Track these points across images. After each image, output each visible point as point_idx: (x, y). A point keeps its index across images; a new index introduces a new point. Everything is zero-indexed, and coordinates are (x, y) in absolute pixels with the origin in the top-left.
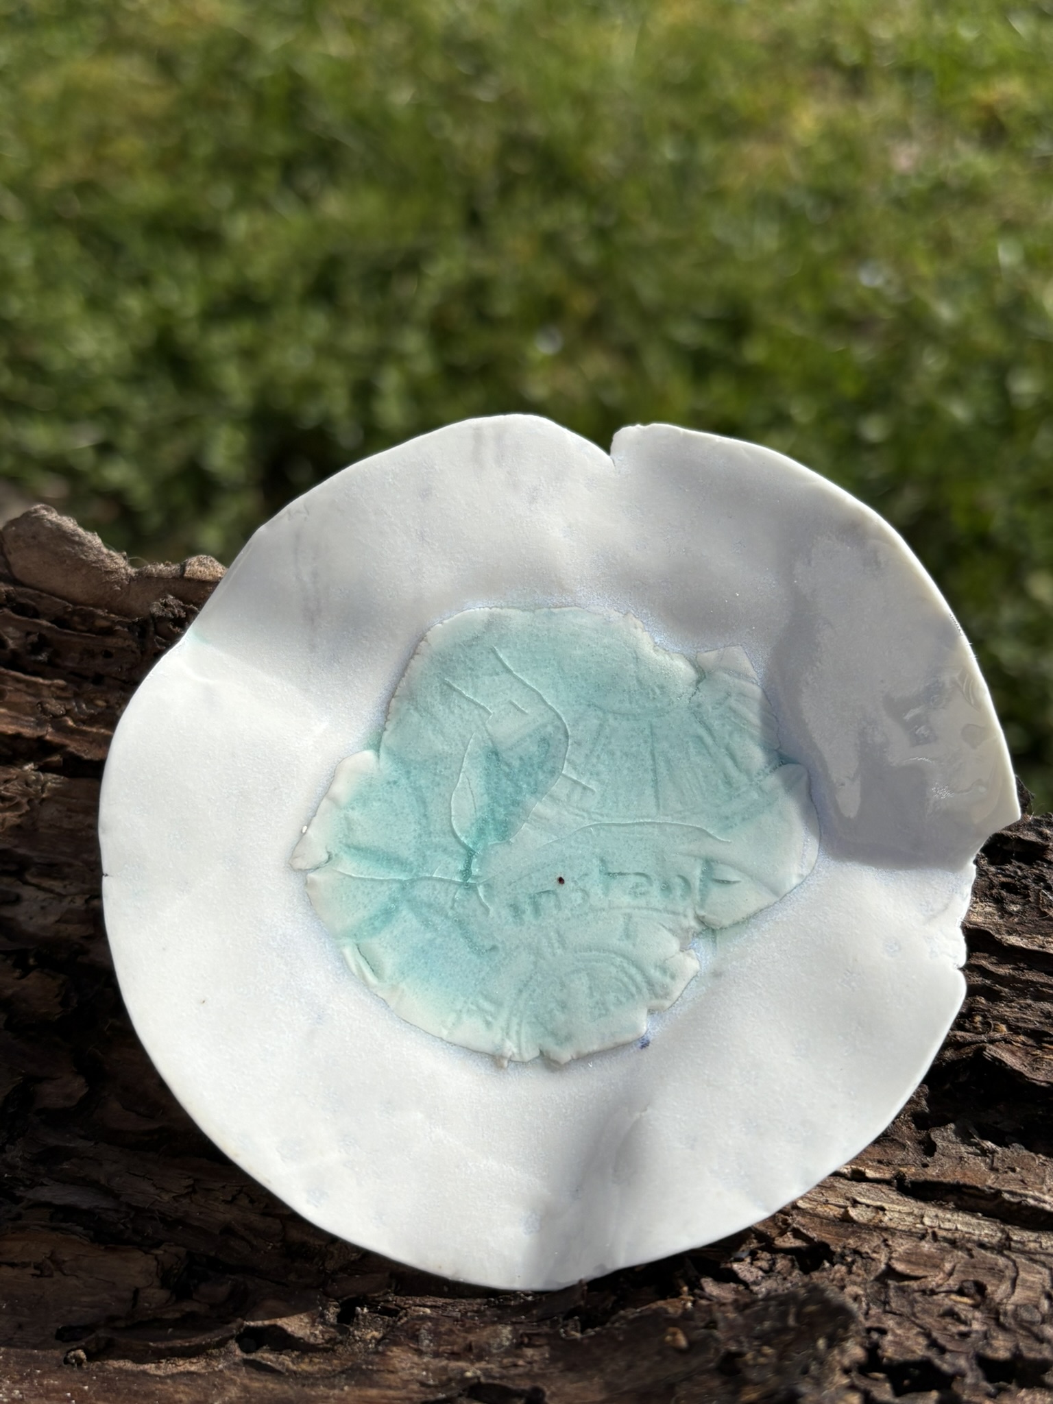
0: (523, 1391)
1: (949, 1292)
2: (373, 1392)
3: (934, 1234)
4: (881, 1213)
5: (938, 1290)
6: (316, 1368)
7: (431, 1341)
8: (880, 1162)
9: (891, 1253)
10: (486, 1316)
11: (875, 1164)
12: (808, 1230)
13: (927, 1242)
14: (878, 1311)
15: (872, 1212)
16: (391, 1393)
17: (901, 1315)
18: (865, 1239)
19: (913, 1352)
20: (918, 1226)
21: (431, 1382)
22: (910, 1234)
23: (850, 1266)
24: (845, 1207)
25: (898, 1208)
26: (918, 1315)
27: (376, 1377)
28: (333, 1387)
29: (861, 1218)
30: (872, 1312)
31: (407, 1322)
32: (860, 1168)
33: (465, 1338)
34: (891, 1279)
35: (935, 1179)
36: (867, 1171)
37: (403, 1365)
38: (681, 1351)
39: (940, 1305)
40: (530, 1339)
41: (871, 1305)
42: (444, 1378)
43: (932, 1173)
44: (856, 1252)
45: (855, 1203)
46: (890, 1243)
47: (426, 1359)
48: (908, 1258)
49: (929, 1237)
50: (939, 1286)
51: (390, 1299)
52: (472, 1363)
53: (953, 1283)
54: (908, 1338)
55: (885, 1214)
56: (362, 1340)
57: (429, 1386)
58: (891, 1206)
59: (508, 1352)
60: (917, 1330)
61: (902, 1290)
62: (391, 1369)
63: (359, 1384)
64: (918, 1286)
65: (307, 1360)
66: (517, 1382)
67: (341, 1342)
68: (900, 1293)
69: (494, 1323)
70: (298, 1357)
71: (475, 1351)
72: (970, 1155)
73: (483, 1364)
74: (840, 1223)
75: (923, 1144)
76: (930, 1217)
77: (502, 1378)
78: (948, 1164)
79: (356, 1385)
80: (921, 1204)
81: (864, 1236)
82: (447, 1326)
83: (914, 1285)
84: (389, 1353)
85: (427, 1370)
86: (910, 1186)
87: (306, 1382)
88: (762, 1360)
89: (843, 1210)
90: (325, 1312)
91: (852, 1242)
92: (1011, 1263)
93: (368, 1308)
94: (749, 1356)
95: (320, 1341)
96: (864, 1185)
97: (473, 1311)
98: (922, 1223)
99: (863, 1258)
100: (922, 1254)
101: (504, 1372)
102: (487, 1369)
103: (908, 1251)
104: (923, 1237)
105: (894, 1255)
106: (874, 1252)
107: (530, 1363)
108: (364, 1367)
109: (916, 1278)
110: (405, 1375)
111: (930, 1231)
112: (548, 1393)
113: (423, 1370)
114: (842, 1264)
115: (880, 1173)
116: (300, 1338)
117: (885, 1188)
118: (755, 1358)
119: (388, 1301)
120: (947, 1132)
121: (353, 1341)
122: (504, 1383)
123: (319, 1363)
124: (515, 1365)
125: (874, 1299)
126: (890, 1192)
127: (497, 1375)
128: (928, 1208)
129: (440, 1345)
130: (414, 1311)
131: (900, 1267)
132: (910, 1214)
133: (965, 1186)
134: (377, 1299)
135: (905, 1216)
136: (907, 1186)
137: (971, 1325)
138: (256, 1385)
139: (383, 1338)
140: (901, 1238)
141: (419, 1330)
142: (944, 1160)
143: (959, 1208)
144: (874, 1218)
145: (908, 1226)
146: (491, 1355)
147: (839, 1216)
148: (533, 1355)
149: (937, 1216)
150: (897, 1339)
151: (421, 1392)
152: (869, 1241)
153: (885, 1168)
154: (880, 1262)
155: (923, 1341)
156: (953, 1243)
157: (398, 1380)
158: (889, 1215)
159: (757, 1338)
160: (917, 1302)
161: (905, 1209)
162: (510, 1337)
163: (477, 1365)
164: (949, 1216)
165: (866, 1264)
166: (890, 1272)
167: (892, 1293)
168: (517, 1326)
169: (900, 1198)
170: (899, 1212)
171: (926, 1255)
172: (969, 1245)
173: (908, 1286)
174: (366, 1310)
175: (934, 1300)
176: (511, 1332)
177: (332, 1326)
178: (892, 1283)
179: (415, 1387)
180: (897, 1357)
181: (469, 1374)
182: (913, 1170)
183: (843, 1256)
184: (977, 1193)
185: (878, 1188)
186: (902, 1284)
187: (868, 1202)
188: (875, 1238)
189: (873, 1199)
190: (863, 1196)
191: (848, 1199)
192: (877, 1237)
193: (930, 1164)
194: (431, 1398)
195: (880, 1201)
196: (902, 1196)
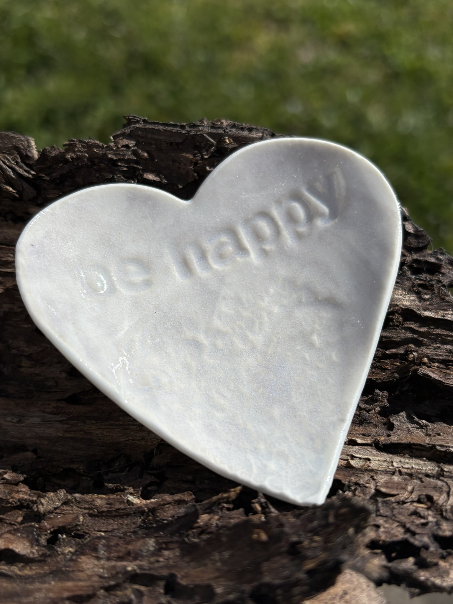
0: (164, 576)
1: (412, 502)
2: (70, 584)
3: (400, 471)
4: (368, 462)
5: (406, 501)
6: (34, 572)
7: (105, 551)
8: (363, 435)
9: (376, 483)
10: (138, 534)
11: (361, 436)
13: (396, 476)
15: (363, 462)
16: (81, 584)
17: (386, 516)
18: (360, 477)
19: (397, 536)
20: (390, 467)
21: (106, 575)
22: (386, 472)
23: (354, 492)
24: (347, 460)
25: (378, 458)
26: (397, 515)
27: (71, 575)
28: (44, 582)
29: (357, 466)
31: (90, 541)
32: (353, 438)
33: (126, 548)
34: (380, 497)
35: (396, 442)
36: (357, 440)
37: (88, 566)
38: (263, 543)
39: (409, 509)
40: (166, 545)
42: (114, 572)
43: (394, 439)
44: (357, 484)
45: (353, 457)
46: (375, 478)
47: (102, 562)
48: (387, 485)
50: (406, 499)
51: (79, 528)
52: (131, 561)
53: (414, 496)
54: (392, 529)
55: (370, 462)
56: (63, 554)
57: (105, 578)
58: (373, 457)
59: (153, 554)
60: (397, 524)
61: (385, 503)
62: (81, 569)
63: (60, 580)
64: (395, 499)
65: (28, 568)
66: (160, 571)
67: (50, 556)
68: (385, 504)
69: (143, 538)
70: (23, 567)
71: (133, 555)
72: (413, 429)
73: (138, 562)
74: (345, 469)
75: (386, 425)
76: (397, 462)
77: (150, 569)
78: (402, 434)
80: (391, 456)
81: (360, 475)
82: (115, 542)
83: (393, 499)
84: (79, 560)
85: (103, 568)
86: (382, 447)
87: (28, 581)
88: (314, 545)
89: (346, 462)
90: (40, 538)
91: (353, 479)
92: (445, 484)
93: (66, 535)
94: (306, 543)
95: (36, 555)
96: (357, 447)
97: (131, 532)
98: (393, 466)
99: (361, 487)
100: (394, 483)
101: (152, 566)
102: (140, 565)
103: (386, 481)
104: (393, 473)
105: (378, 484)
106: (367, 483)
107: (167, 559)
108: (64, 569)
109: (393, 496)
110: (89, 572)
111: (397, 469)
112: (179, 576)
113: (101, 568)
114: (349, 491)
115: (365, 440)
116: (23, 555)
117: (369, 448)
118: (310, 543)
119: (78, 530)
120: (399, 417)
121: (57, 554)
122: (152, 572)
123: (36, 569)
124: (158, 561)
126: (372, 450)
127: (147, 568)
128: (395, 458)
129: (111, 553)
130: (94, 534)
131: (384, 490)
132: (384, 461)
133: (414, 444)
134: (71, 529)
135: (382, 462)
136: (381, 447)
137: (427, 519)
139: (76, 551)
140: (381, 475)
141: (97, 545)
142: (399, 432)
143: (412, 456)
144: (364, 465)
145: (384, 468)
146: (142, 556)
147: (345, 465)
148: (169, 555)
149: (400, 461)
150: (386, 530)
151: (100, 582)
152: (363, 478)
153: (367, 438)
154: (371, 488)
155: (401, 530)
156: (411, 475)
157: (86, 576)
158: (373, 462)
159: (310, 532)
160: (395, 509)
161: (382, 459)
162: (154, 545)
163: (134, 563)
164: (407, 461)
165: (363, 490)
166: (378, 493)
167: (380, 505)
168: (158, 539)
169: (378, 453)
170: (379, 460)
171: (396, 483)
172: (420, 476)
173: (389, 500)
174: (64, 536)
175: (405, 507)
176: (155, 542)
177: (44, 546)
178: (380, 499)
179: (96, 579)
180: (388, 540)
181: (129, 569)
182: (383, 438)
183: (349, 487)
184: (420, 448)
185: (364, 448)
186: (385, 499)
187: (360, 456)
188: (366, 476)
189: (363, 454)
190: (357, 453)
191: (348, 455)
192: (367, 475)
193: (392, 435)
194: (106, 584)
195: (367, 455)
196: (379, 452)
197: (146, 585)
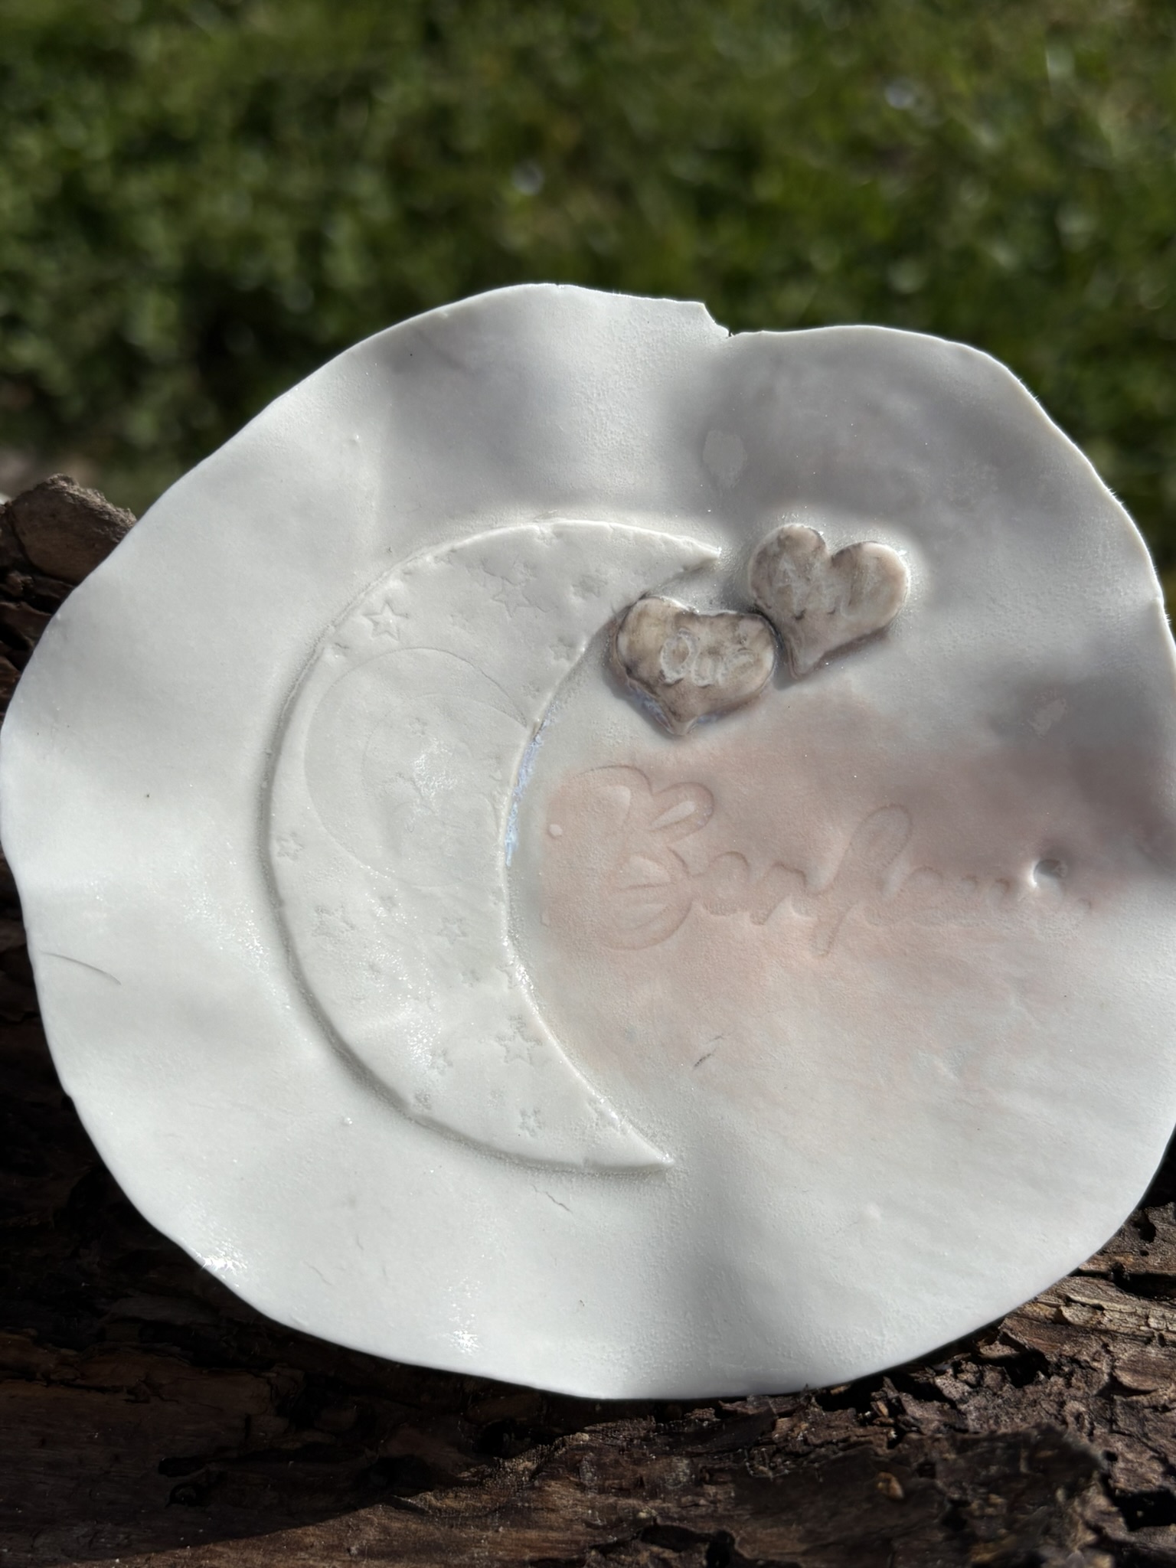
0: (708, 1535)
2: (532, 1534)
3: (1161, 1337)
4: (1099, 1313)
5: (1170, 1406)
6: (463, 1505)
7: (594, 1474)
9: (1114, 1360)
10: (655, 1444)
12: (1016, 1335)
13: (1152, 1346)
14: (1103, 1430)
15: (1089, 1312)
16: (553, 1535)
17: (1130, 1435)
18: (1082, 1343)
19: (1149, 1482)
20: (1142, 1328)
21: (599, 1522)
22: (1133, 1337)
23: (1068, 1377)
24: (1057, 1307)
25: (1118, 1307)
26: (1150, 1435)
27: (534, 1516)
28: (485, 1528)
29: (1076, 1319)
30: (1097, 1432)
31: (566, 1452)
33: (635, 1472)
34: (1117, 1395)
35: (1159, 1271)
37: (565, 1502)
38: (894, 1500)
39: (1175, 1423)
40: (711, 1476)
41: (1095, 1424)
42: (614, 1518)
43: (1153, 1263)
44: (1073, 1360)
45: (1069, 1302)
46: (1111, 1348)
47: (590, 1496)
48: (1133, 1368)
49: (1155, 1341)
50: (1172, 1401)
52: (645, 1501)
54: (1141, 1464)
55: (1104, 1315)
56: (514, 1472)
57: (597, 1527)
58: (1110, 1304)
59: (686, 1490)
60: (1150, 1454)
61: (1131, 1406)
62: (551, 1506)
63: (515, 1525)
64: (1148, 1401)
65: (451, 1495)
66: (700, 1525)
67: (490, 1476)
68: (1128, 1410)
69: (668, 1454)
70: (441, 1492)
71: (647, 1487)
73: (658, 1503)
74: (1052, 1326)
75: (1140, 1226)
76: (1156, 1318)
77: (681, 1519)
78: (1170, 1252)
79: (511, 1526)
80: (1144, 1302)
81: (1081, 1340)
82: (612, 1457)
83: (1143, 1400)
84: (547, 1488)
85: (593, 1508)
87: (454, 1522)
88: (990, 1511)
89: (1055, 1309)
91: (1068, 1349)
94: (975, 1505)
96: (1078, 1280)
97: (640, 1437)
98: (1148, 1325)
99: (1081, 1367)
100: (1150, 1363)
101: (684, 1513)
102: (663, 1508)
103: (1133, 1358)
104: (1148, 1341)
105: (1117, 1364)
106: (1094, 1360)
107: (713, 1502)
108: (519, 1504)
109: (1145, 1393)
110: (567, 1514)
111: (1156, 1334)
112: (738, 1539)
113: (589, 1508)
114: (1058, 1375)
115: (1094, 1264)
117: (1102, 1283)
118: (981, 1507)
120: (1167, 1213)
121: (504, 1473)
122: (685, 1525)
123: (466, 1499)
124: (697, 1505)
125: (1098, 1417)
126: (1108, 1288)
127: (676, 1516)
128: (1153, 1308)
129: (605, 1478)
131: (1126, 1379)
132: (1134, 1314)
135: (1126, 1316)
136: (1127, 1281)
138: (396, 1525)
139: (538, 1470)
140: (1124, 1342)
141: (580, 1461)
142: (1165, 1246)
144: (1091, 1318)
145: (1131, 1328)
146: (667, 1492)
147: (1051, 1317)
148: (716, 1493)
149: (1163, 1317)
150: (1129, 1466)
151: (587, 1534)
152: (1087, 1346)
154: (1103, 1373)
155: (1158, 1467)
157: (561, 1520)
158: (1108, 1315)
159: (982, 1484)
160: (1147, 1420)
161: (1127, 1308)
162: (687, 1471)
163: (651, 1504)
165: (1087, 1376)
166: (1115, 1385)
167: (1118, 1410)
168: (695, 1460)
169: (1120, 1295)
170: (1120, 1312)
171: (1154, 1363)
173: (1137, 1402)
175: (1168, 1417)
176: (688, 1465)
178: (1118, 1399)
179: (581, 1528)
180: (1131, 1489)
181: (643, 1515)
182: (1131, 1259)
183: (1059, 1366)
185: (1093, 1283)
186: (1129, 1399)
187: (1084, 1300)
188: (1094, 1342)
189: (1089, 1297)
190: (1077, 1292)
191: (1060, 1297)
192: (1096, 1340)
193: (1149, 1251)
194: (600, 1540)
195: (1097, 1299)
196: (1121, 1292)
197: (675, 1549)
